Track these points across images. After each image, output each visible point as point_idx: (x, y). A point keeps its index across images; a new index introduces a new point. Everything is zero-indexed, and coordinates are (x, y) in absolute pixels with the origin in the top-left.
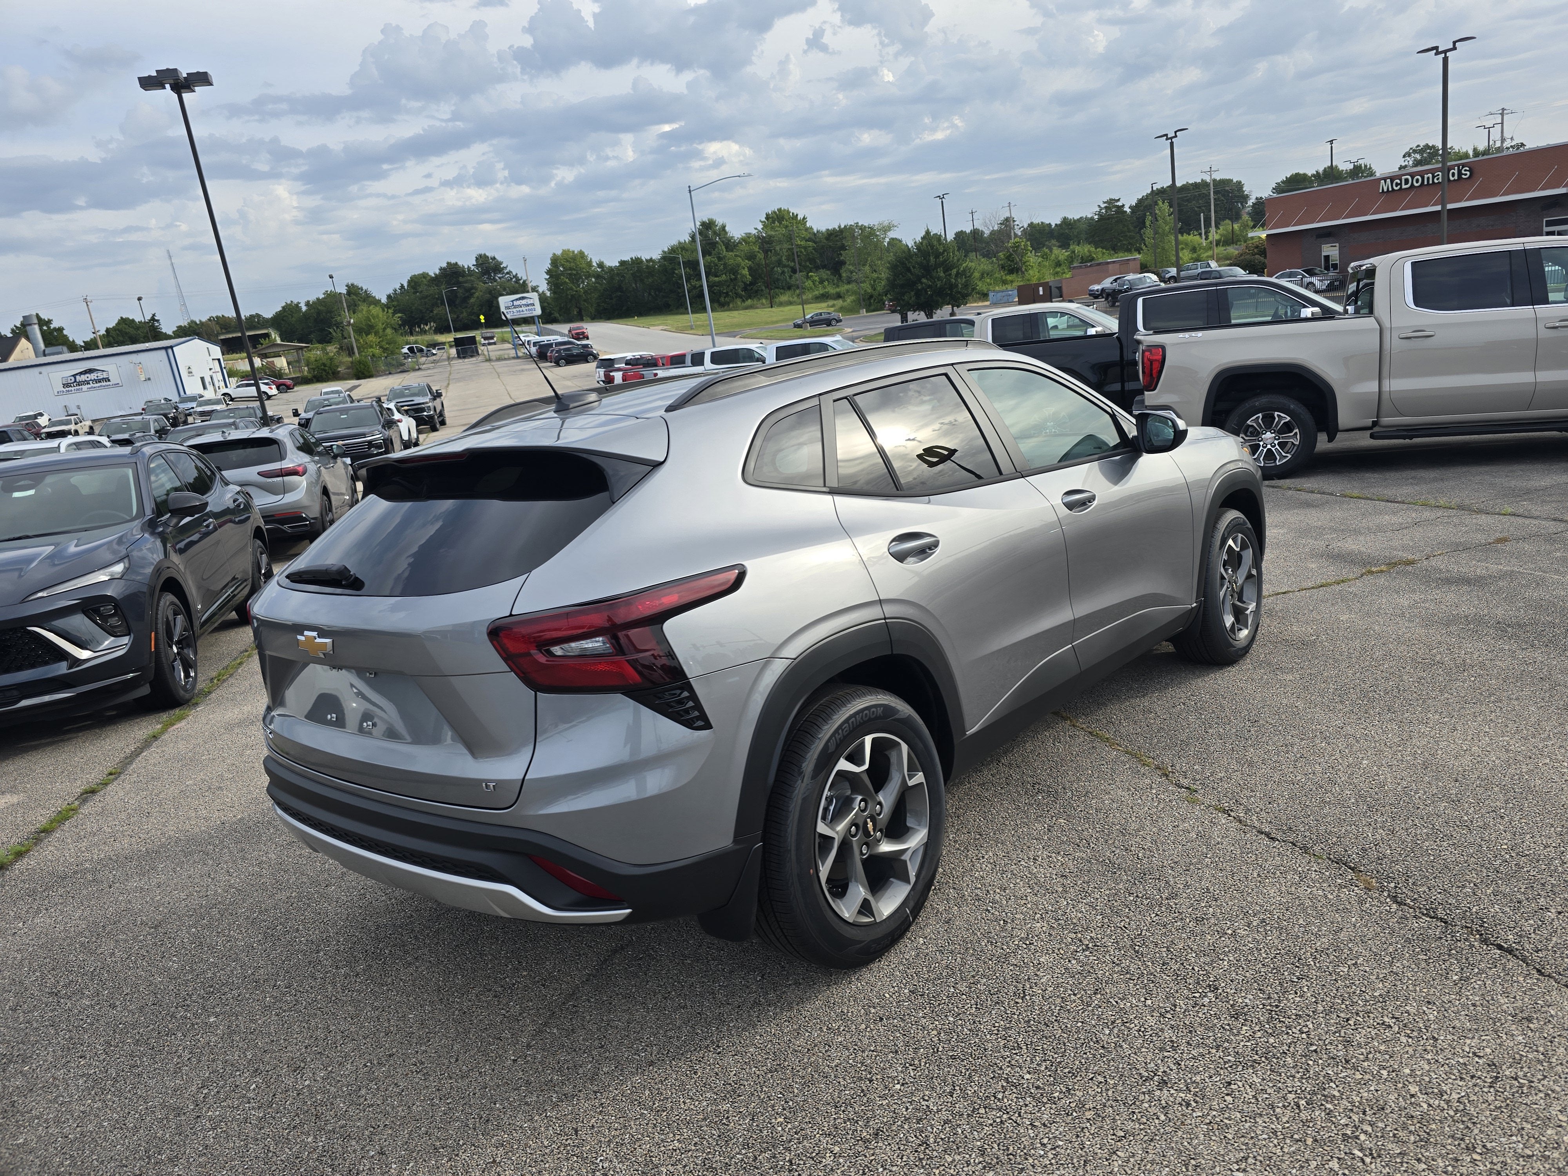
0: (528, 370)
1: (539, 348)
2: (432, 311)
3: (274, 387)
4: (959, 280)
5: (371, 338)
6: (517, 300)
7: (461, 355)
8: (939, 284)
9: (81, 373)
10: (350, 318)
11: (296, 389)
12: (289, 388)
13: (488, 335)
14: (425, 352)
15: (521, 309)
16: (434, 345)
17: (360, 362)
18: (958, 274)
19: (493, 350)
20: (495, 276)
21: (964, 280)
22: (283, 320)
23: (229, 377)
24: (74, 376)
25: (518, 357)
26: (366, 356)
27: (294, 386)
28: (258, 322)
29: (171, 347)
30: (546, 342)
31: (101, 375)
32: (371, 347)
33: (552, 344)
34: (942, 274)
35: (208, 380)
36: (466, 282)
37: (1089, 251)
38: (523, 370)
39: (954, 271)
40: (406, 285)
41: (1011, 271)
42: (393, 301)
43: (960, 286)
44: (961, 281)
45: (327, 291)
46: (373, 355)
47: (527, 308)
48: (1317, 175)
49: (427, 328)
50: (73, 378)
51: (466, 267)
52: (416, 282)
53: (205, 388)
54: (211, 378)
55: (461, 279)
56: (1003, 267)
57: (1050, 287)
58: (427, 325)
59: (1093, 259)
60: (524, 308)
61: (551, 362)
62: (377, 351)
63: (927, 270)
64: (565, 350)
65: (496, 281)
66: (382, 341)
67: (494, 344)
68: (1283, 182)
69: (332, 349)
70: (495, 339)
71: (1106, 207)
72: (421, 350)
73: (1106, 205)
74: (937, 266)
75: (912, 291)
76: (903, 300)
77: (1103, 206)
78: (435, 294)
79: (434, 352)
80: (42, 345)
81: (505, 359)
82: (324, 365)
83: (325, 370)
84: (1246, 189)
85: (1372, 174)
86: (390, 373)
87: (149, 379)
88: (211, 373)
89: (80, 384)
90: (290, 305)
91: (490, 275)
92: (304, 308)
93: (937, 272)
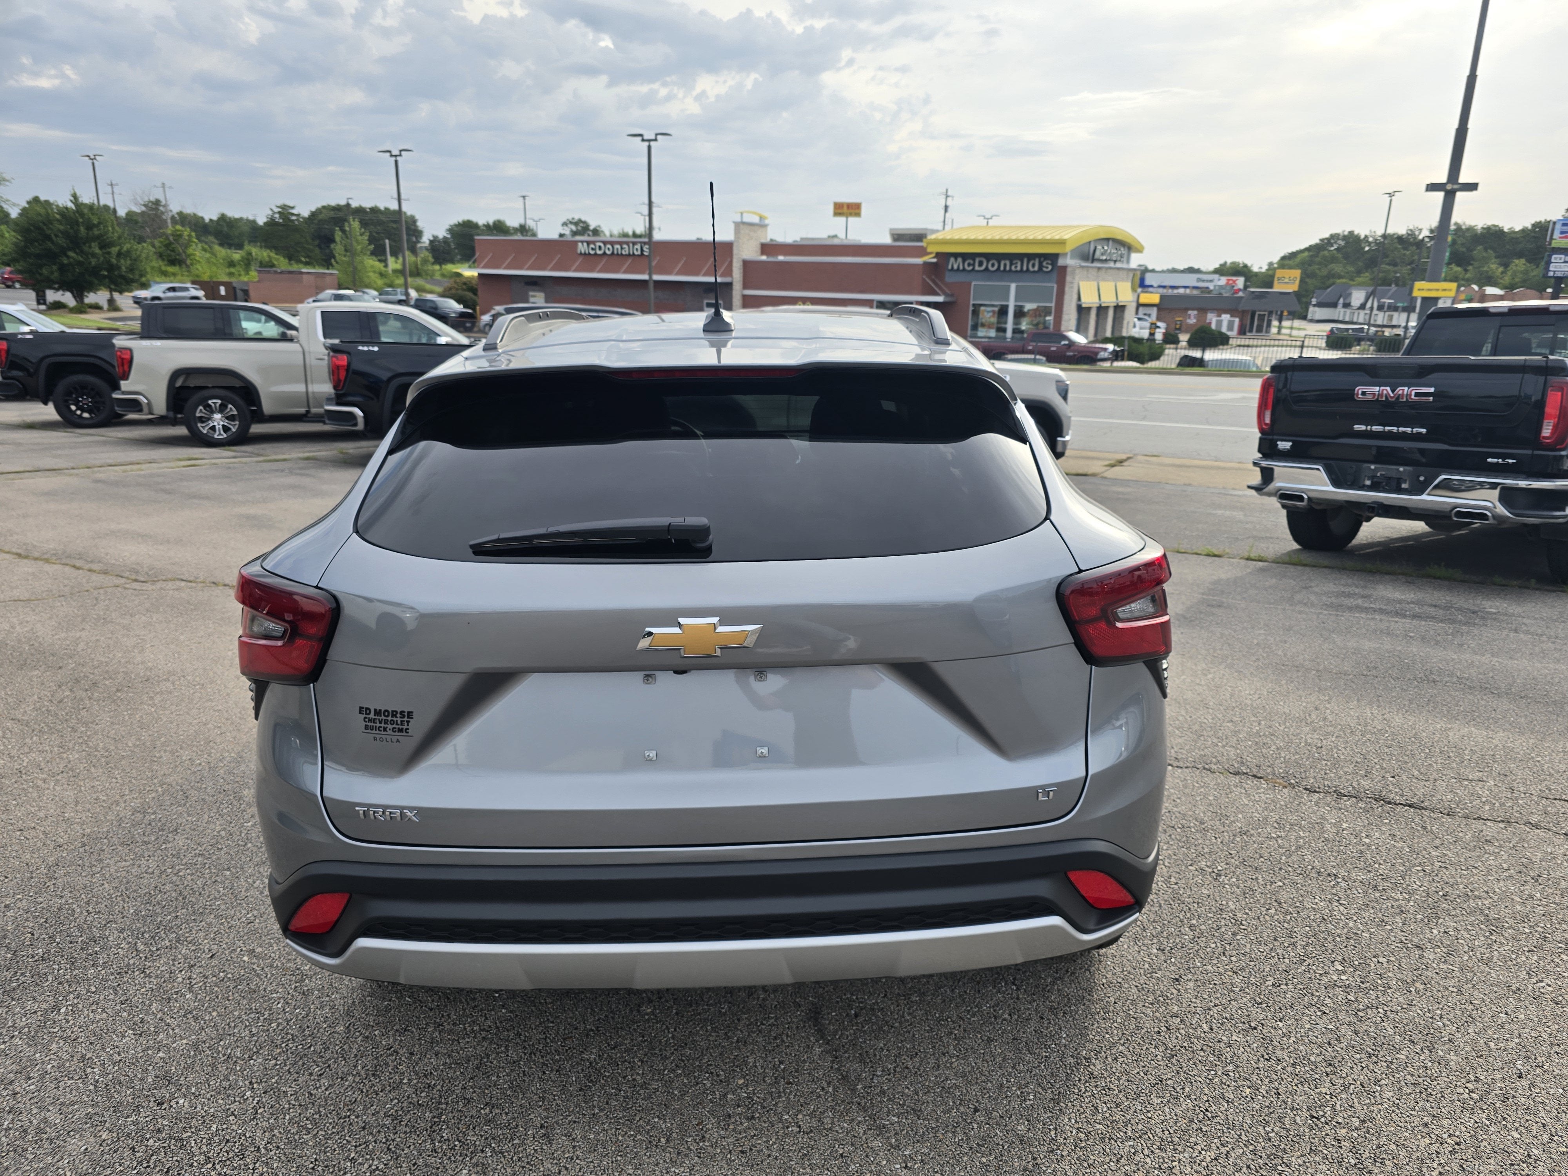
4: (122, 261)
8: (93, 261)
18: (119, 254)
21: (129, 262)
34: (97, 251)
37: (269, 257)
39: (115, 250)
41: (172, 262)
43: (124, 268)
44: (124, 264)
48: (487, 226)
56: (161, 256)
57: (234, 288)
59: (273, 266)
63: (76, 243)
68: (455, 225)
71: (279, 212)
73: (279, 210)
74: (90, 240)
75: (55, 264)
76: (41, 274)
77: (277, 210)
84: (420, 224)
85: (534, 235)
93: (90, 247)
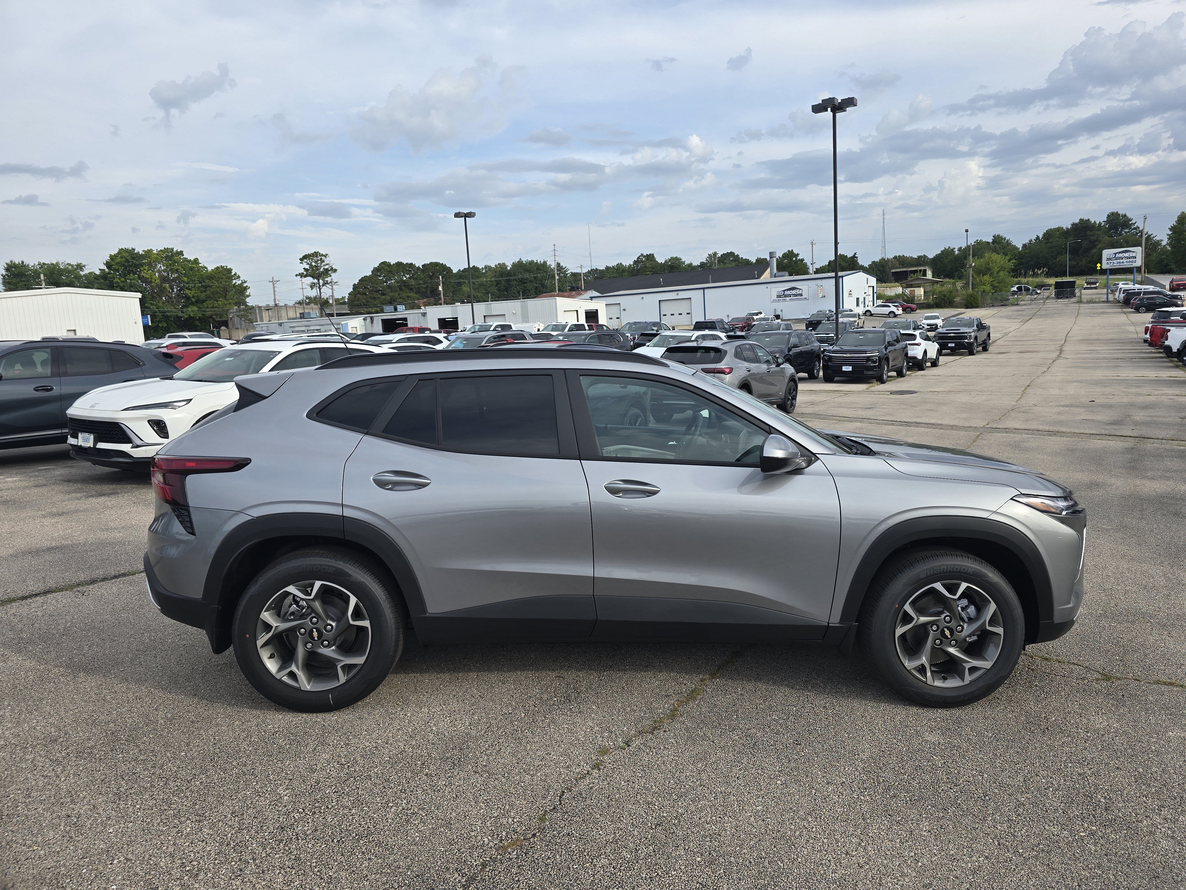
0: (1108, 313)
1: (1126, 295)
2: (1055, 259)
3: (900, 309)
5: (987, 278)
6: (1120, 253)
7: (1059, 295)
9: (788, 290)
10: (973, 262)
11: (918, 311)
12: (913, 310)
13: (1092, 281)
14: (1031, 291)
15: (1122, 261)
16: (1040, 286)
17: (971, 296)
19: (1087, 294)
20: (1122, 230)
22: (940, 260)
23: (877, 299)
24: (784, 291)
25: (1108, 301)
26: (978, 292)
27: (916, 309)
28: (923, 261)
29: (842, 277)
30: (1136, 291)
31: (798, 292)
32: (984, 285)
33: (1141, 292)
35: (861, 300)
36: (1093, 235)
38: (1103, 313)
40: (1041, 237)
42: (1026, 249)
45: (977, 240)
46: (984, 291)
47: (1128, 260)
49: (1039, 272)
50: (783, 292)
51: (1098, 222)
52: (1049, 234)
53: (858, 305)
54: (864, 299)
55: (1089, 233)
58: (1040, 270)
60: (1124, 260)
61: (1132, 308)
62: (988, 288)
64: (1148, 299)
65: (1120, 234)
66: (995, 281)
67: (1096, 288)
69: (959, 284)
70: (1098, 284)
72: (1028, 290)
78: (1062, 245)
79: (1039, 291)
80: (775, 271)
81: (1095, 302)
82: (945, 296)
83: (944, 300)
86: (993, 306)
87: (824, 297)
88: (865, 295)
89: (786, 296)
90: (948, 250)
91: (1117, 229)
92: (957, 252)
